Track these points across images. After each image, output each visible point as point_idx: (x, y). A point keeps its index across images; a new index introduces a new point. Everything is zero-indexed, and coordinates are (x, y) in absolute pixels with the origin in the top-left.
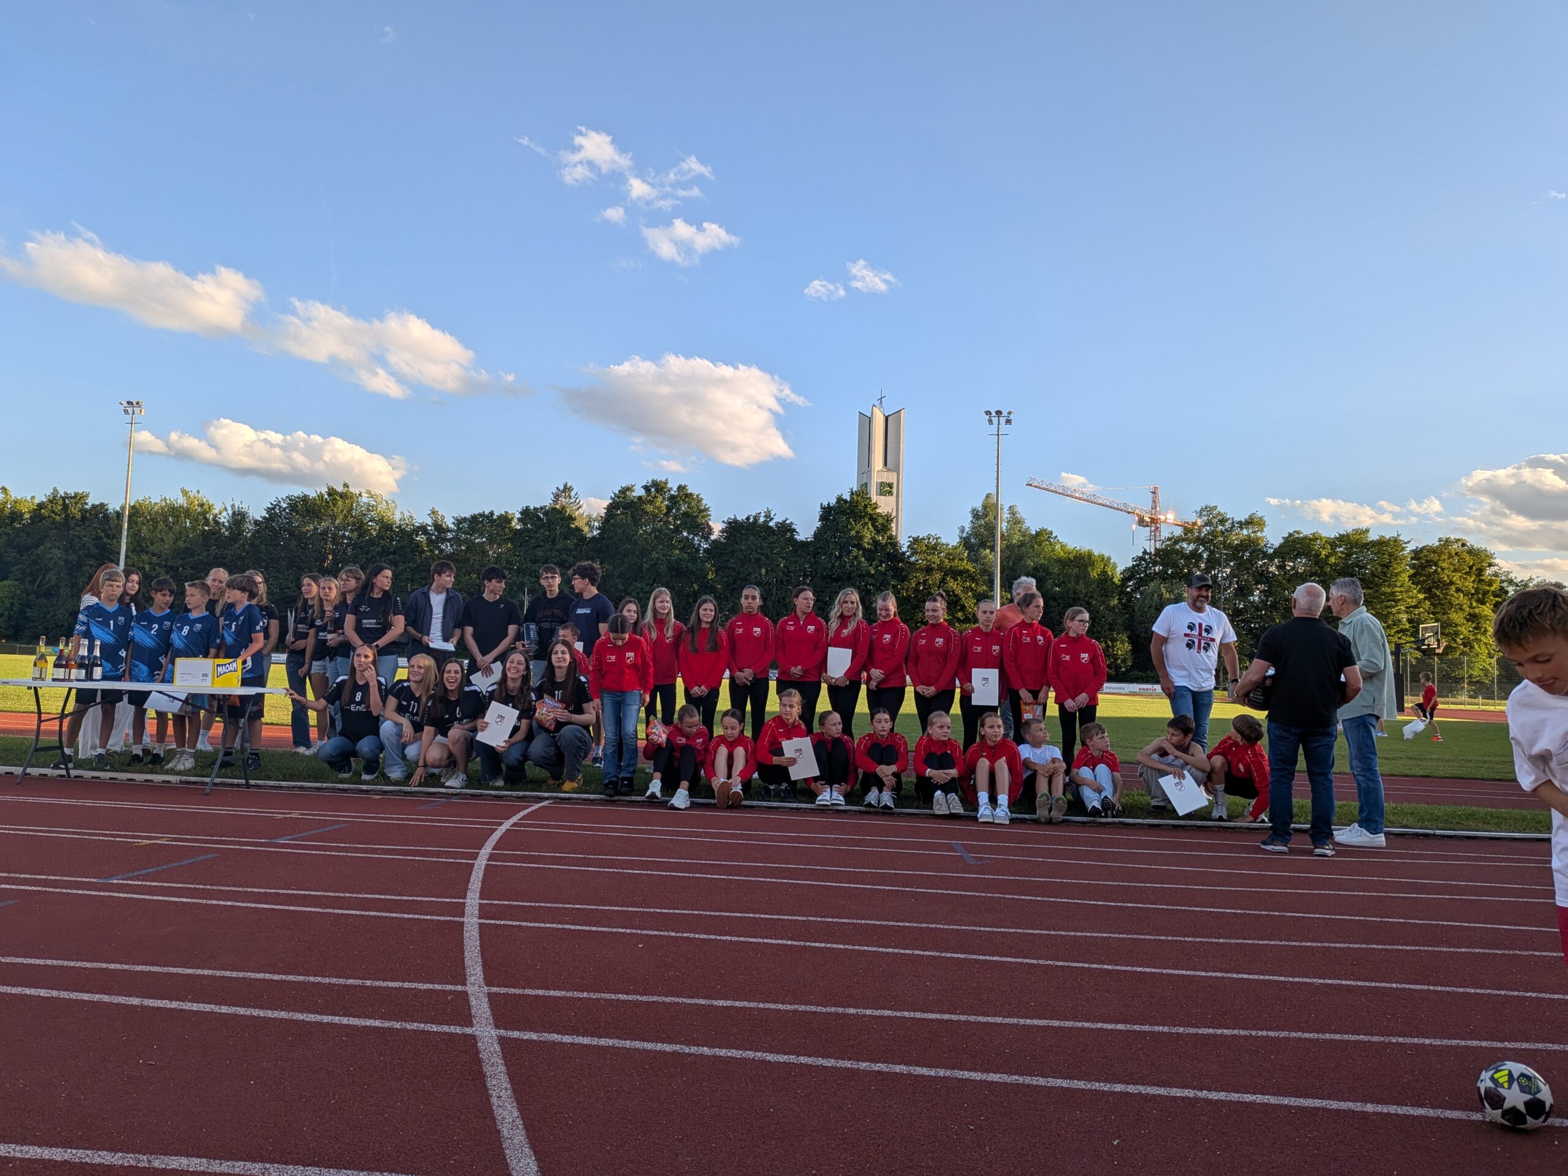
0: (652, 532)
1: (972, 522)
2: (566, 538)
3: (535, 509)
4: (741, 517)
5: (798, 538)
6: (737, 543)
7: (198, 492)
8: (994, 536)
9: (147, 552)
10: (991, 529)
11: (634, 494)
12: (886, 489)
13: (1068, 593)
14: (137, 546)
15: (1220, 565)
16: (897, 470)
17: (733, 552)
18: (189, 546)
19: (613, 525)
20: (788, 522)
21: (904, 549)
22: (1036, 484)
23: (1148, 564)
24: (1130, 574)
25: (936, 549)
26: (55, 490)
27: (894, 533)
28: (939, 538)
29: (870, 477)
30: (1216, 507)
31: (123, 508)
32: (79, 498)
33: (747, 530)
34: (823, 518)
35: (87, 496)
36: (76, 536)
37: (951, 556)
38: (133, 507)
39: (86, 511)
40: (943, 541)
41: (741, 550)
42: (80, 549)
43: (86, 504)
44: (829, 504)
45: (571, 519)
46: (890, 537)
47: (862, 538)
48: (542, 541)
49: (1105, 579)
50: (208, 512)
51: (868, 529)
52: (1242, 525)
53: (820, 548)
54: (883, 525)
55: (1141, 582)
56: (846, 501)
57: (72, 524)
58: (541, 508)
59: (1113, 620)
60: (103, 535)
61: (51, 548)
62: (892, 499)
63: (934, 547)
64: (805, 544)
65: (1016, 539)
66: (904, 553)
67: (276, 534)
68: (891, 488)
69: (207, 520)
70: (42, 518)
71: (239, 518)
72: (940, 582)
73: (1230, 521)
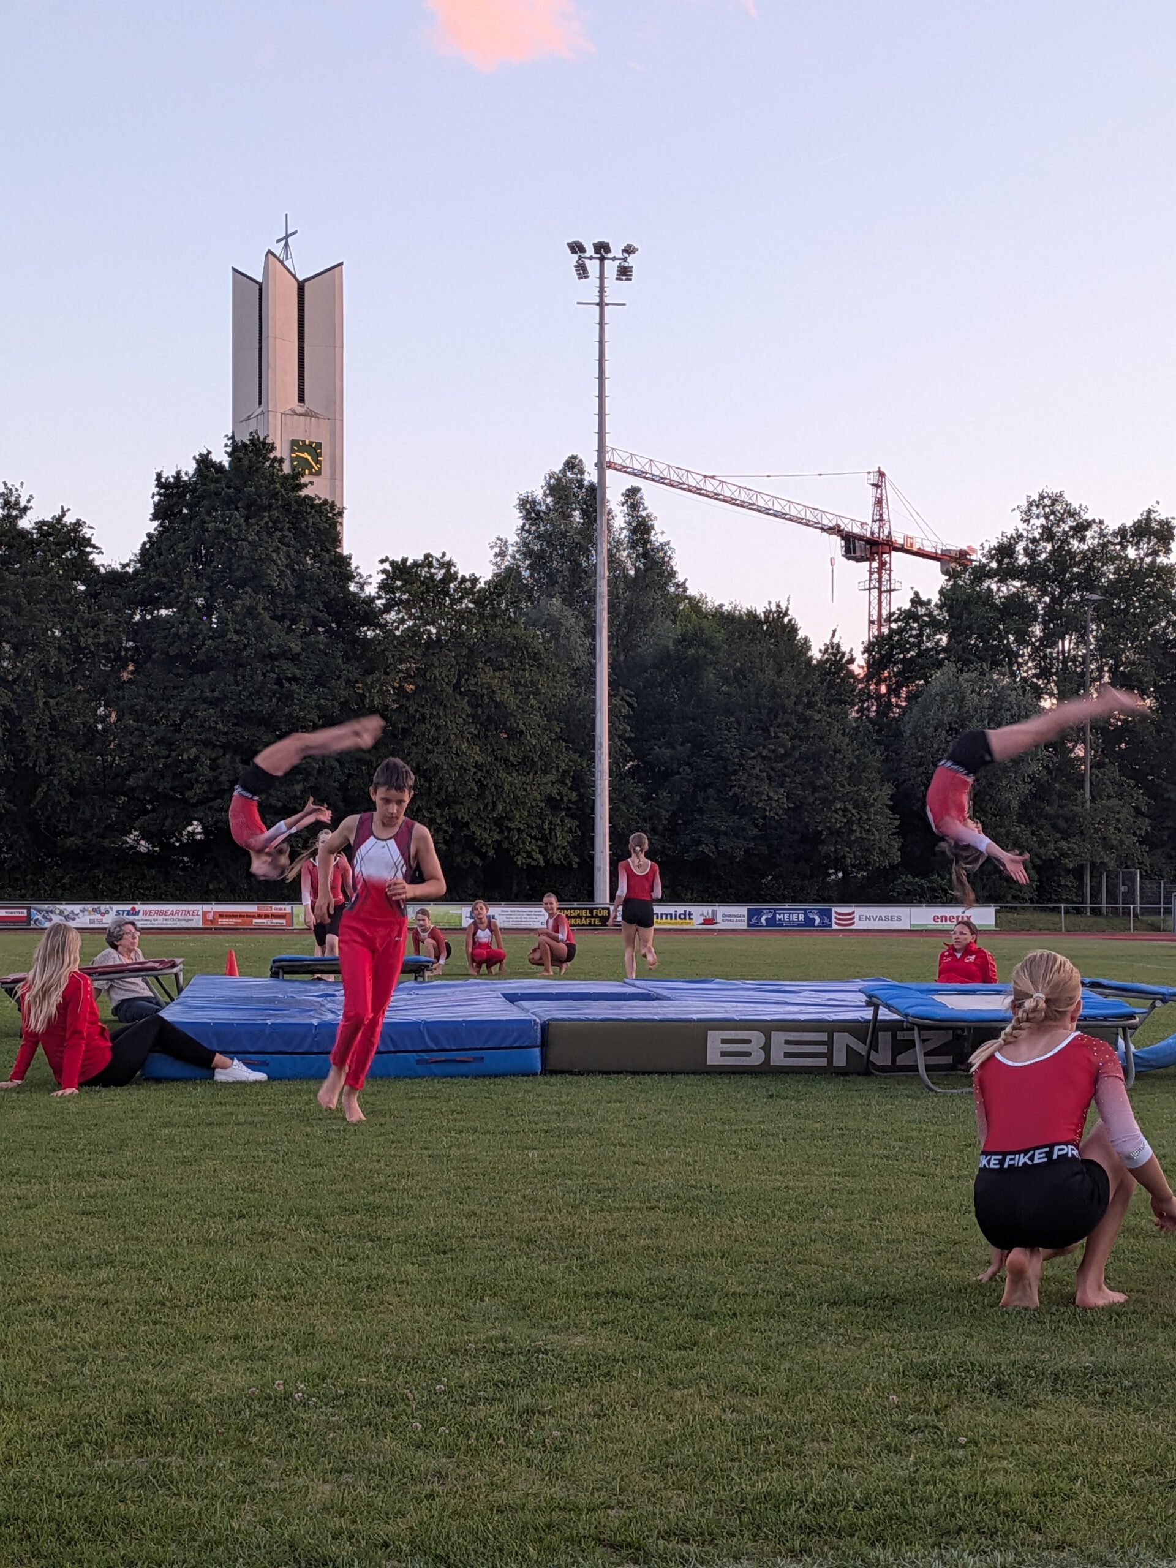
5: (98, 560)
13: (758, 695)
21: (371, 591)
23: (923, 627)
24: (884, 651)
25: (446, 591)
27: (345, 550)
28: (453, 564)
30: (1060, 496)
40: (463, 570)
44: (178, 476)
46: (337, 562)
52: (1122, 532)
53: (160, 586)
54: (318, 528)
55: (909, 670)
63: (442, 586)
66: (369, 602)
72: (460, 674)
73: (1095, 527)
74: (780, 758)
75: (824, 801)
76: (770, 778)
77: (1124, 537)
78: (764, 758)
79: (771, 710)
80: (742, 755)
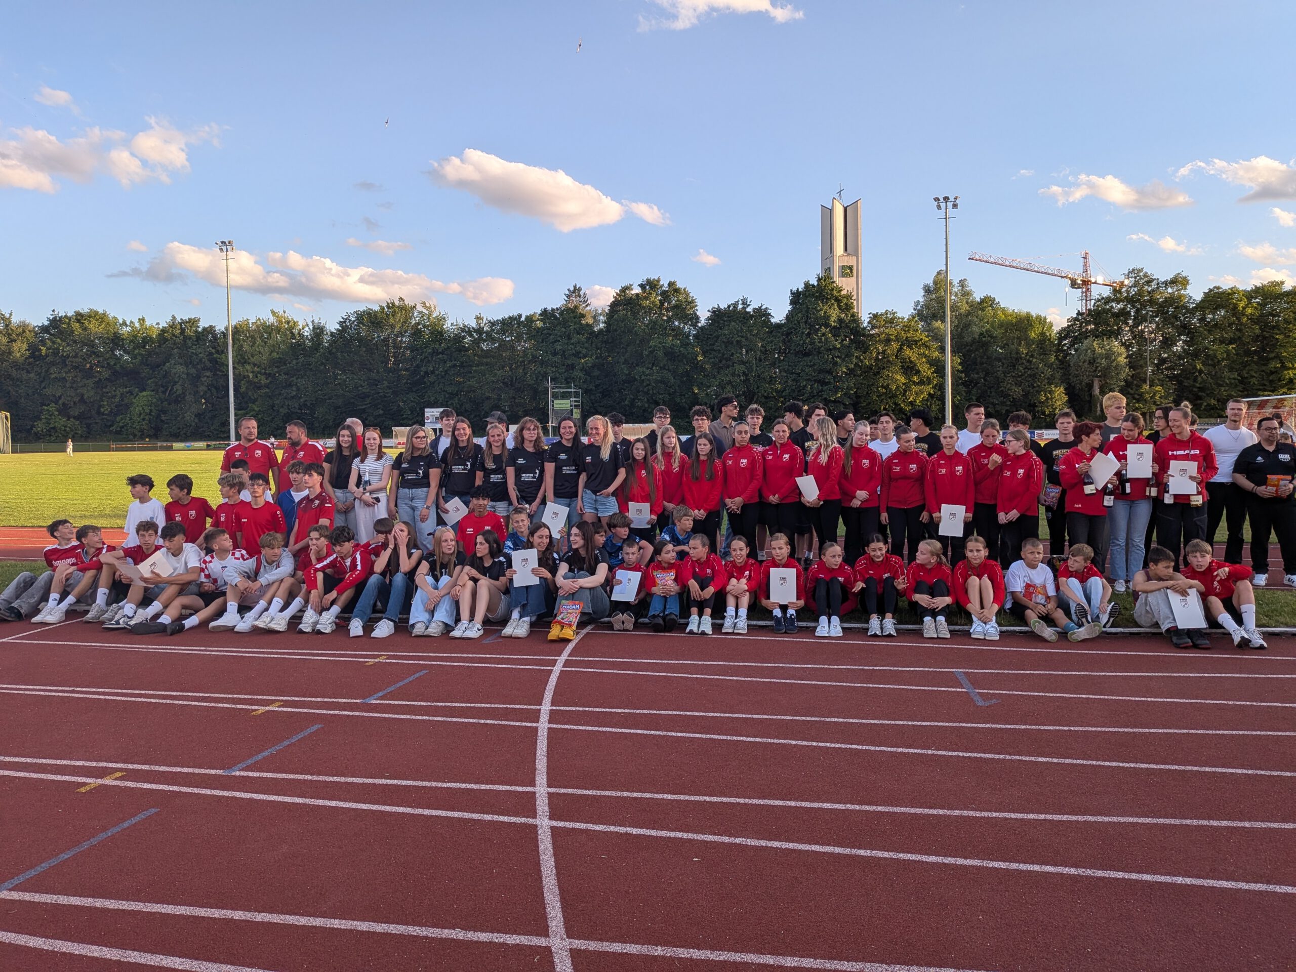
0: (649, 324)
1: (924, 296)
2: (578, 333)
3: (553, 310)
4: (723, 306)
5: (773, 320)
6: (721, 329)
7: (285, 312)
8: (944, 308)
9: (249, 363)
10: (941, 302)
11: (633, 292)
12: (847, 271)
13: (1011, 353)
14: (241, 360)
15: (1146, 321)
16: (856, 253)
17: (718, 337)
18: (281, 356)
19: (616, 320)
20: (764, 307)
21: (865, 325)
22: (977, 257)
23: (1081, 324)
24: (1065, 333)
25: (892, 323)
26: (174, 317)
27: (855, 310)
28: (895, 313)
29: (832, 262)
30: (1142, 269)
31: (227, 329)
32: (193, 322)
33: (728, 317)
34: (792, 302)
35: (199, 320)
36: (193, 353)
37: (907, 328)
38: (236, 327)
39: (199, 333)
40: (899, 315)
41: (725, 335)
42: (198, 364)
43: (198, 327)
44: (798, 290)
45: (583, 316)
46: (853, 316)
47: (829, 317)
48: (560, 336)
49: (1043, 340)
50: (293, 328)
51: (834, 309)
52: (1166, 283)
53: (792, 328)
54: (846, 304)
55: (1076, 340)
56: (813, 286)
57: (189, 343)
58: (557, 309)
59: (1052, 375)
60: (213, 351)
61: (175, 364)
62: (854, 279)
63: (891, 321)
64: (778, 326)
65: (965, 308)
66: (865, 328)
67: (348, 343)
68: (851, 272)
69: (292, 333)
70: (166, 340)
71: (319, 331)
72: (898, 351)
73: (1155, 282)
74: (1020, 376)
75: (1037, 391)
76: (1016, 384)
77: (1166, 284)
78: (1014, 377)
79: (1017, 359)
80: (1005, 376)
